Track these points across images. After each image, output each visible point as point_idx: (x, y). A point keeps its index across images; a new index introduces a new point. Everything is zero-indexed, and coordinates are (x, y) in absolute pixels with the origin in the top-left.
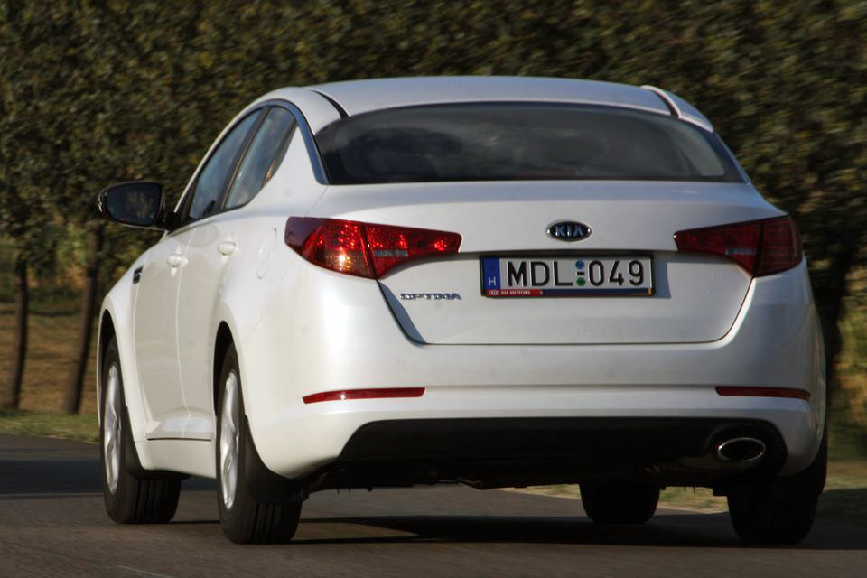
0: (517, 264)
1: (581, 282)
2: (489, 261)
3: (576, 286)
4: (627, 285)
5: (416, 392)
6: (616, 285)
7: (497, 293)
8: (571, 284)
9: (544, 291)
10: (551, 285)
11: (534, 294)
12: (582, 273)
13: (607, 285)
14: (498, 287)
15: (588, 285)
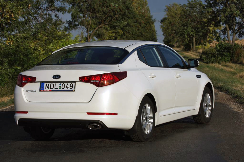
0: (48, 84)
1: (60, 88)
2: (42, 83)
3: (59, 89)
4: (69, 89)
5: (26, 112)
6: (67, 89)
7: (43, 90)
8: (58, 89)
9: (52, 90)
10: (54, 89)
11: (50, 91)
12: (60, 86)
13: (65, 89)
14: (43, 89)
15: (61, 89)
